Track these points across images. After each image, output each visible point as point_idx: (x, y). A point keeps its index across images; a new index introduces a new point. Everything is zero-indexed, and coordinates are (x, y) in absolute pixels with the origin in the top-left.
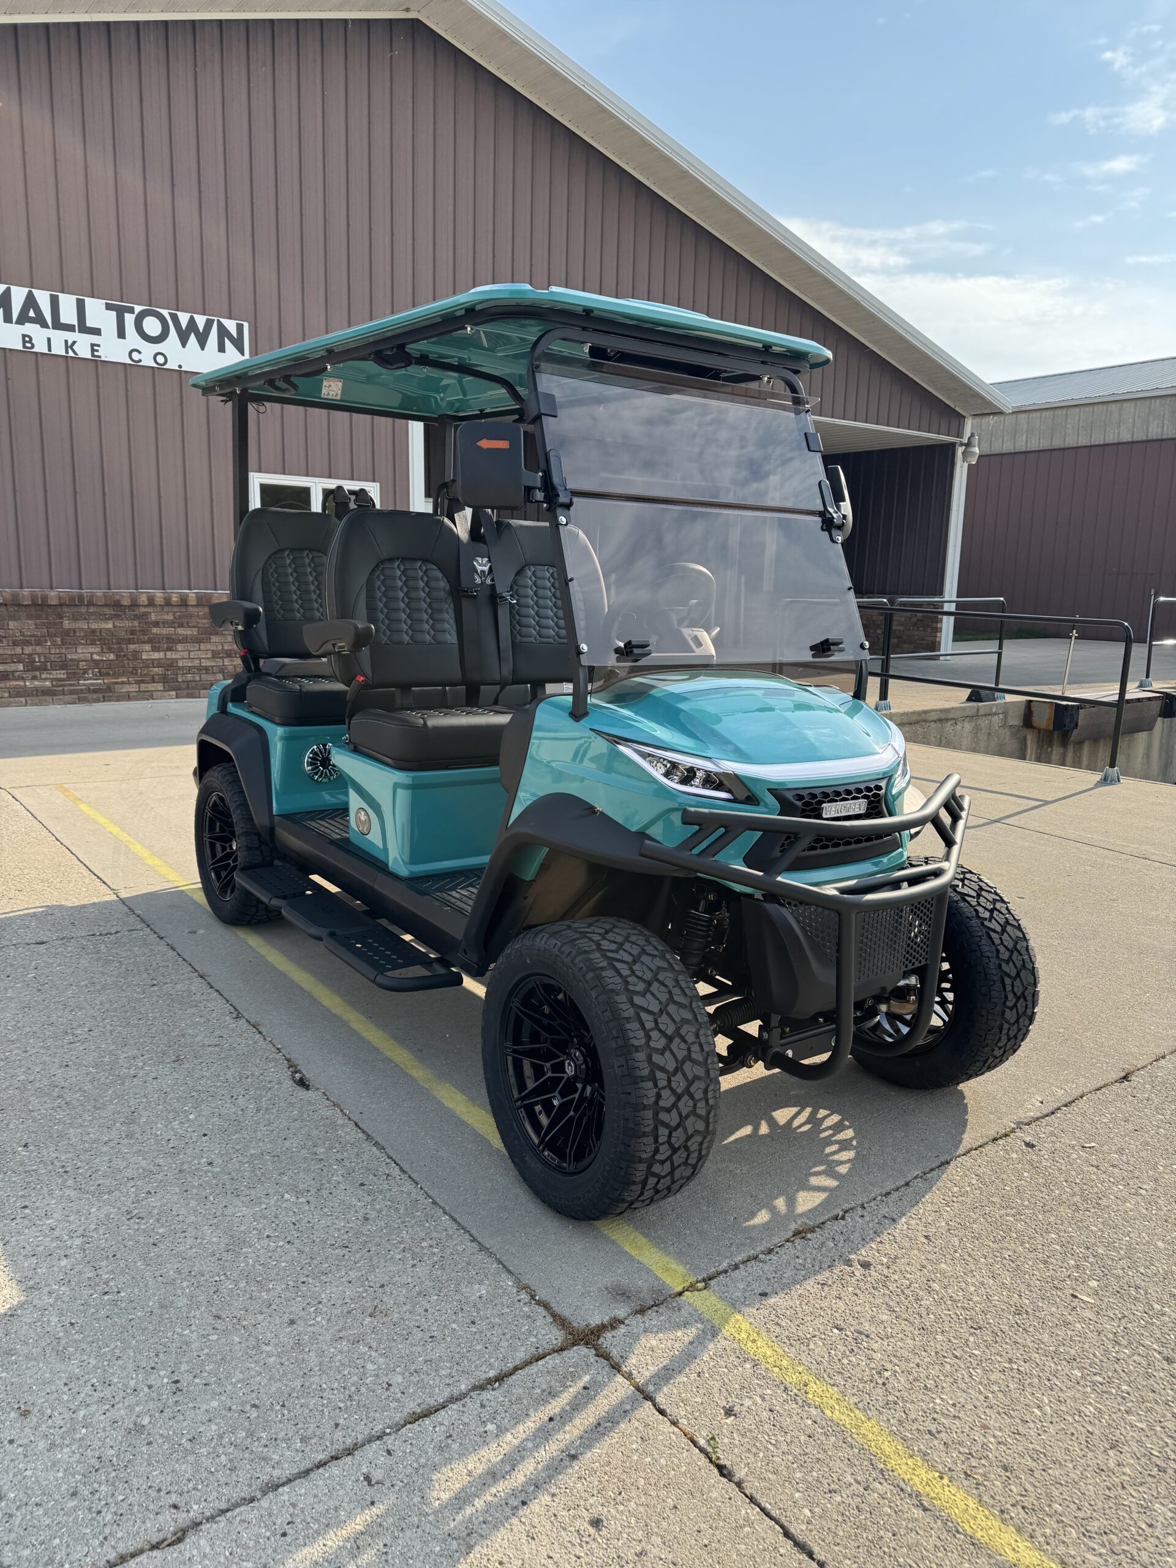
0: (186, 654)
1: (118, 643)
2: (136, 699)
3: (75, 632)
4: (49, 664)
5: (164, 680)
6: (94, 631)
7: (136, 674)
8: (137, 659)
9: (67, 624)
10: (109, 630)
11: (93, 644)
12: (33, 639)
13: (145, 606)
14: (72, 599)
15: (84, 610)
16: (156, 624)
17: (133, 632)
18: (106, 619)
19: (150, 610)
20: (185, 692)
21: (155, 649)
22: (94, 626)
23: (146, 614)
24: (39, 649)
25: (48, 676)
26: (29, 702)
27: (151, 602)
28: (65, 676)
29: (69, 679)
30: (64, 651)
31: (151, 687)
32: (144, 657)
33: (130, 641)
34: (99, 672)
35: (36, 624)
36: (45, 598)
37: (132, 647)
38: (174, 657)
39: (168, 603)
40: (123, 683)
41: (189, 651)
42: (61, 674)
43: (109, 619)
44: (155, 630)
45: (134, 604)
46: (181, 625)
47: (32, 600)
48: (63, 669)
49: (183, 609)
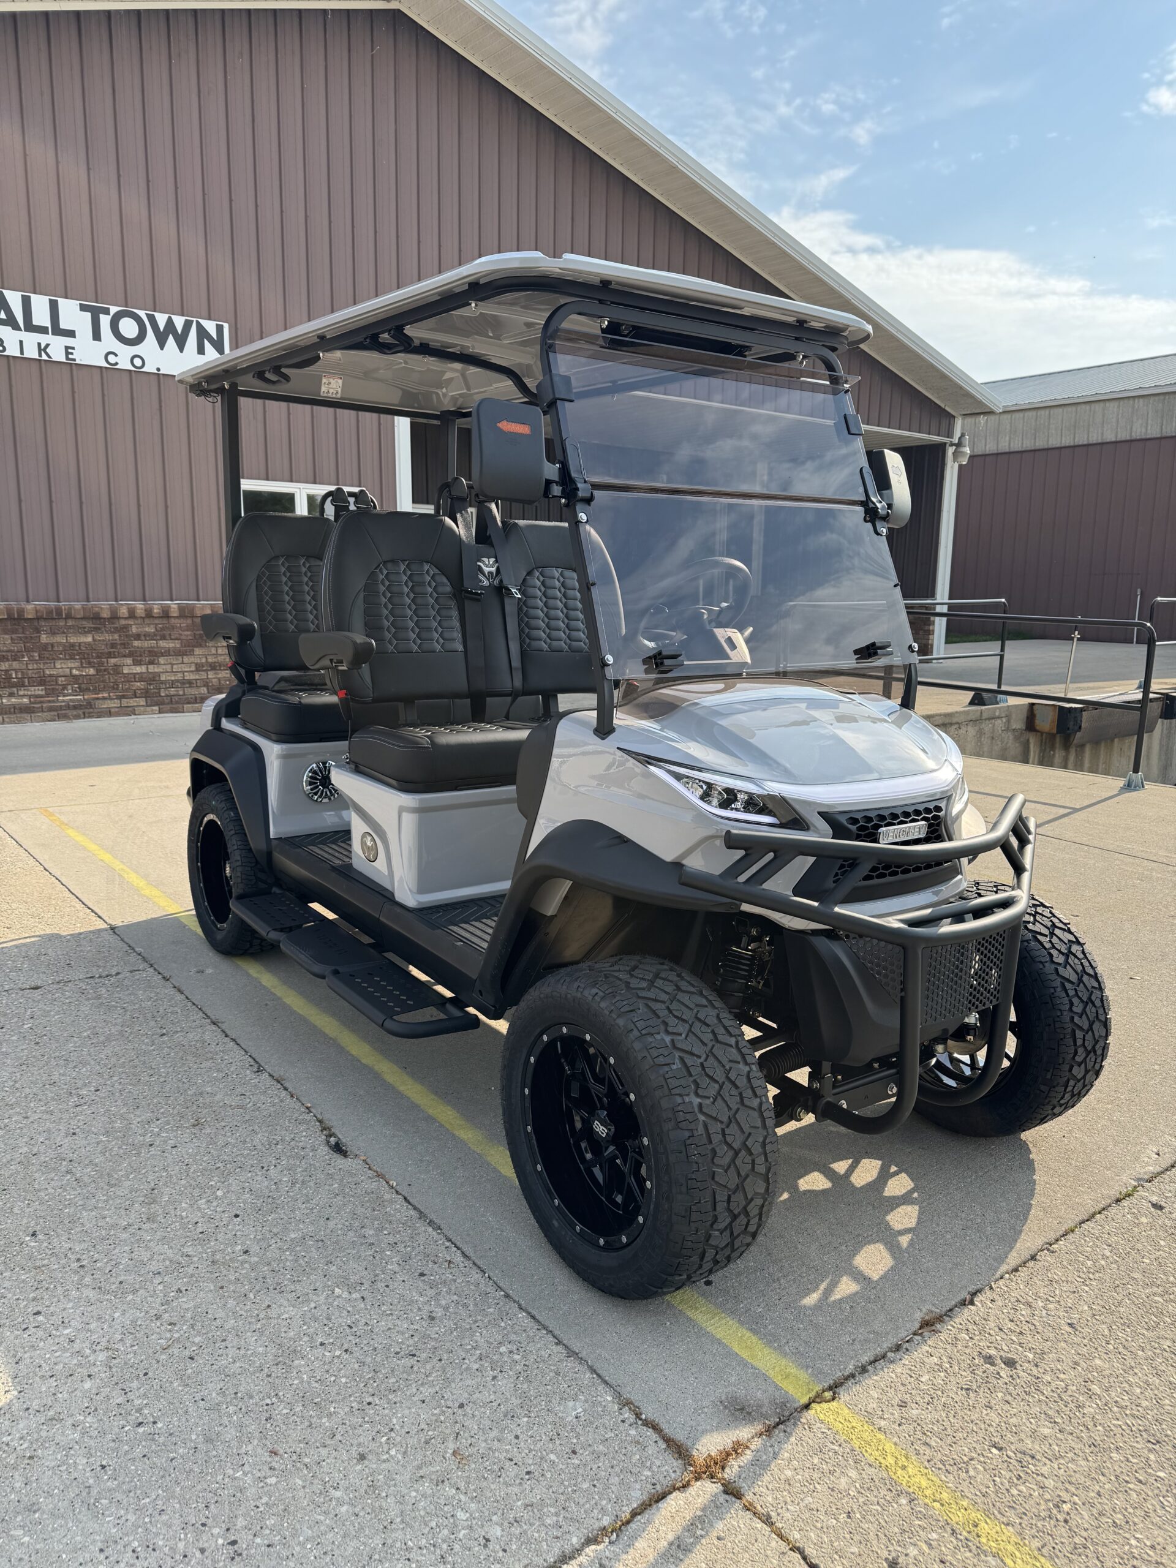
0: (168, 668)
1: (98, 657)
2: (118, 714)
3: (52, 646)
4: (26, 680)
5: (146, 694)
6: (72, 645)
7: (117, 689)
8: (119, 674)
9: (44, 638)
10: (89, 644)
11: (72, 658)
12: (9, 654)
13: (126, 618)
14: (50, 612)
15: (62, 623)
16: (138, 637)
17: (113, 646)
18: (86, 632)
19: (131, 622)
20: (168, 707)
21: (137, 663)
22: (73, 639)
23: (126, 627)
24: (15, 665)
25: (26, 693)
26: (6, 720)
27: (132, 614)
28: (43, 693)
29: (47, 695)
30: (42, 666)
31: (133, 702)
32: (125, 672)
33: (110, 655)
34: (79, 688)
35: (12, 639)
36: (21, 611)
37: (113, 661)
38: (156, 670)
39: (149, 614)
40: (104, 698)
41: (172, 665)
42: (39, 691)
43: (89, 632)
44: (136, 643)
45: (114, 617)
46: (163, 638)
47: (8, 614)
48: (41, 685)
49: (165, 621)
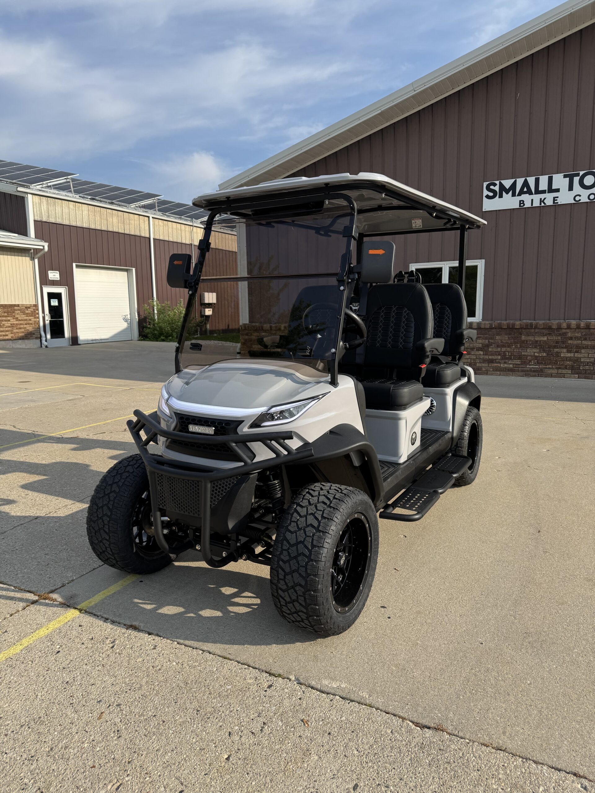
0: (586, 355)
1: (549, 348)
2: (555, 377)
3: (527, 341)
4: (513, 356)
5: (572, 368)
6: (537, 341)
7: (557, 364)
8: (559, 356)
9: (523, 338)
10: (545, 341)
11: (536, 347)
12: (506, 344)
13: (565, 329)
14: (527, 325)
15: (533, 331)
16: (571, 338)
17: (557, 342)
19: (568, 331)
20: (584, 375)
21: (569, 352)
22: (537, 339)
23: (565, 334)
24: (508, 349)
25: (512, 362)
26: (501, 374)
27: (569, 327)
28: (520, 363)
29: (522, 364)
30: (520, 351)
31: (564, 371)
32: (562, 356)
33: (555, 347)
34: (537, 362)
35: (508, 337)
36: (514, 325)
37: (556, 350)
38: (579, 356)
39: (578, 327)
40: (549, 368)
41: (589, 354)
42: (518, 362)
43: (545, 335)
44: (570, 342)
45: (559, 328)
46: (585, 339)
47: (507, 326)
48: (519, 359)
49: (587, 331)
